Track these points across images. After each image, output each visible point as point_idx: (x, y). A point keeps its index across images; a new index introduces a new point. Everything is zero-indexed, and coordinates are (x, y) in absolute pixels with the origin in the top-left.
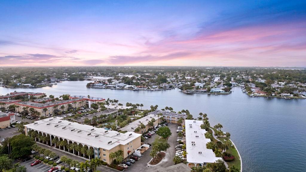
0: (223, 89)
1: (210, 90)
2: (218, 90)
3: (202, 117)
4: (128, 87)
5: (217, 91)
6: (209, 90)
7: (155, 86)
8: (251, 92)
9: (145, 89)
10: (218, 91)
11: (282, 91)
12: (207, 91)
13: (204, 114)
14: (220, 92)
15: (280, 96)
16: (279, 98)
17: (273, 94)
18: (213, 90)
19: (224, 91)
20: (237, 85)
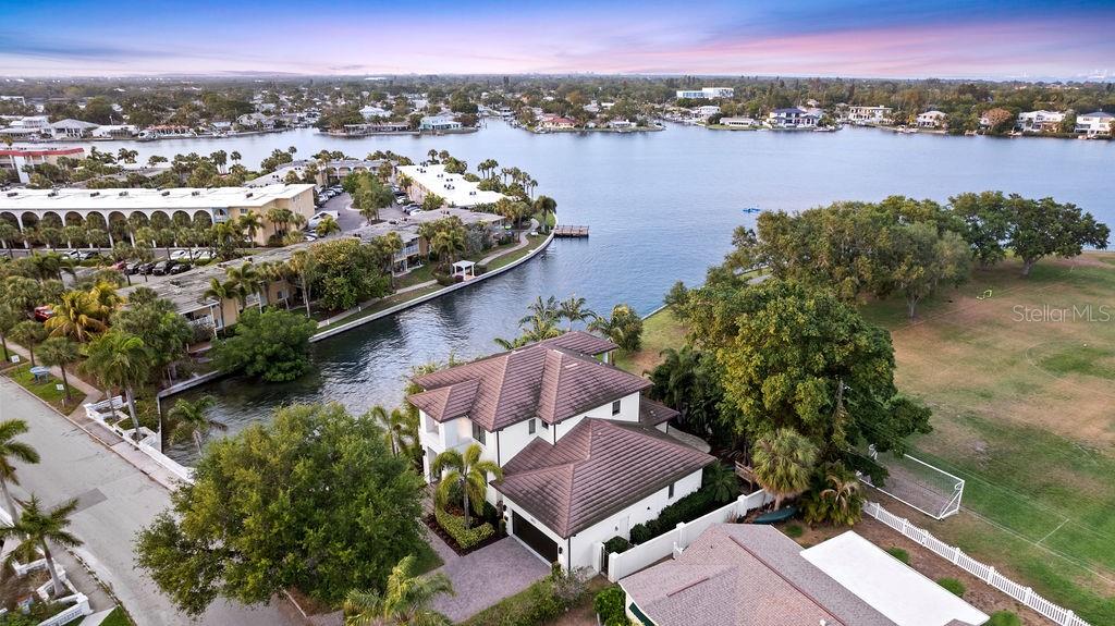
0: (455, 120)
1: (419, 124)
2: (440, 121)
3: (437, 158)
4: (109, 133)
5: (440, 123)
6: (416, 122)
7: (223, 125)
8: (534, 123)
9: (186, 135)
10: (444, 123)
11: (612, 115)
12: (409, 128)
13: (439, 151)
14: (448, 126)
15: (608, 127)
16: (606, 132)
17: (592, 125)
18: (427, 120)
19: (459, 124)
20: (489, 112)
